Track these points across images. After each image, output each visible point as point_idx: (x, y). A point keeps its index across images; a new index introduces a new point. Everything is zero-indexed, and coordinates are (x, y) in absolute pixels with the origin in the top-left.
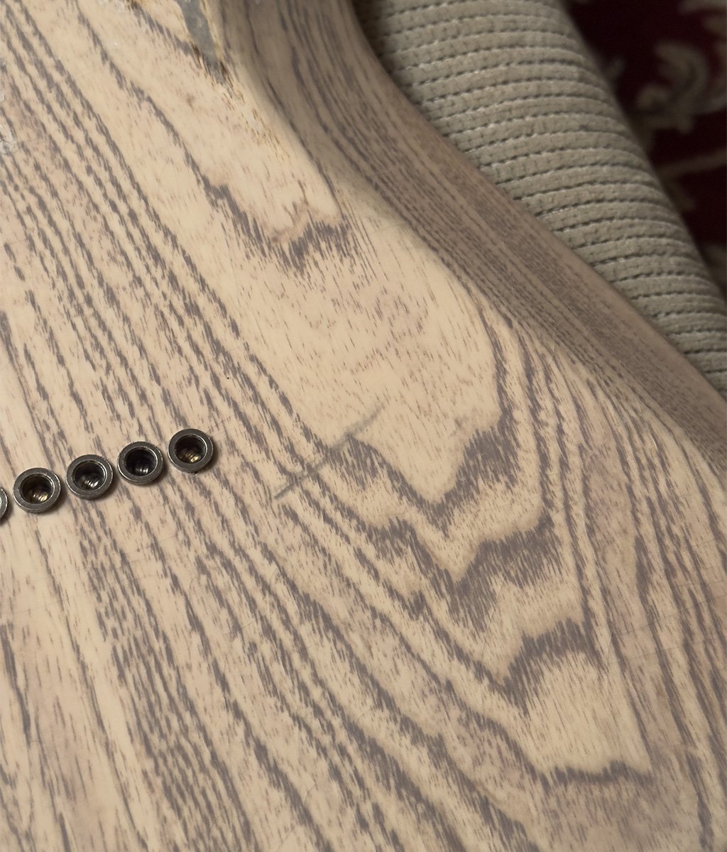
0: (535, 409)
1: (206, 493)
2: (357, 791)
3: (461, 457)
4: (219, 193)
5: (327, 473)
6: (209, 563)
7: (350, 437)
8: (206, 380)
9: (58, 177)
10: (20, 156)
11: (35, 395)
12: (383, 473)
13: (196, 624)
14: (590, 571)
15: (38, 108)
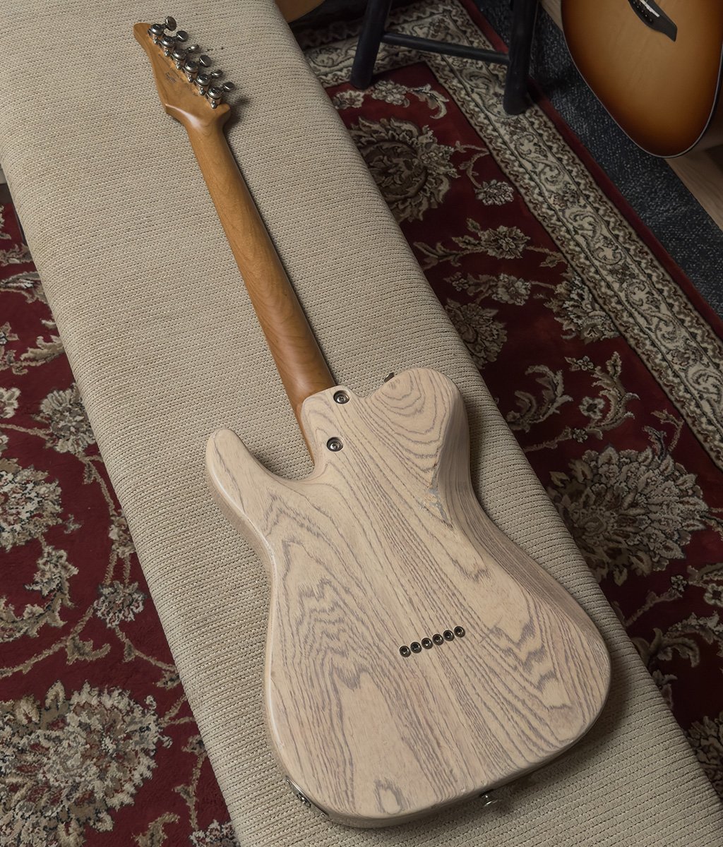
0: (538, 617)
1: (464, 642)
2: (507, 713)
3: (522, 631)
4: (456, 562)
5: (491, 636)
6: (467, 660)
7: (495, 626)
8: (460, 613)
9: (417, 560)
10: (407, 555)
11: (422, 619)
12: (504, 635)
13: (467, 675)
14: (554, 658)
15: (410, 541)
